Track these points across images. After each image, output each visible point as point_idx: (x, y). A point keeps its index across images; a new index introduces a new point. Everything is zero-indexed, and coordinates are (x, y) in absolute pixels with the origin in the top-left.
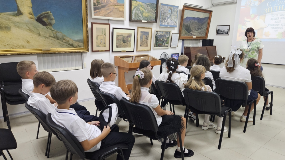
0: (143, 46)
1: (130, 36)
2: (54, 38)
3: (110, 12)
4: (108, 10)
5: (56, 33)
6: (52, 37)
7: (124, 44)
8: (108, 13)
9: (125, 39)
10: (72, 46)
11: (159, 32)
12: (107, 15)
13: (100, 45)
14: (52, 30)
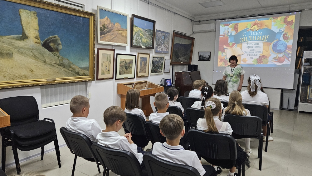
0: (142, 73)
1: (131, 62)
2: (60, 65)
3: (114, 38)
4: (113, 35)
5: (62, 60)
6: (58, 65)
7: (126, 71)
8: (113, 38)
9: (127, 66)
10: (78, 74)
11: (155, 58)
12: (112, 40)
13: (105, 73)
14: (59, 57)
